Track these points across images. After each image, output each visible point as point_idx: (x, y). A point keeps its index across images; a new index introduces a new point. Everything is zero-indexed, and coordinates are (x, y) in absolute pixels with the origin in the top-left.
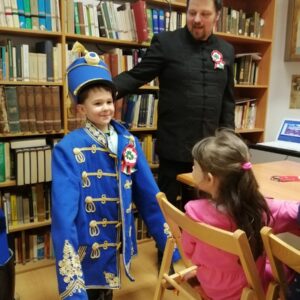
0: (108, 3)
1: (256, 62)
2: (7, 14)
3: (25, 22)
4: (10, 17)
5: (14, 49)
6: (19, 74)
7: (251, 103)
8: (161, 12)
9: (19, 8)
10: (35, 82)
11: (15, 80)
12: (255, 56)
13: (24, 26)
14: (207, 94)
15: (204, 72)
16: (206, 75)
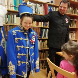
0: (37, 4)
1: (76, 21)
2: (11, 6)
3: (16, 9)
4: (12, 7)
5: (12, 16)
6: (13, 23)
7: (74, 32)
8: (51, 7)
9: (14, 5)
10: (17, 25)
11: (12, 24)
12: (76, 20)
13: (15, 10)
14: (64, 29)
15: (63, 24)
16: (64, 24)
